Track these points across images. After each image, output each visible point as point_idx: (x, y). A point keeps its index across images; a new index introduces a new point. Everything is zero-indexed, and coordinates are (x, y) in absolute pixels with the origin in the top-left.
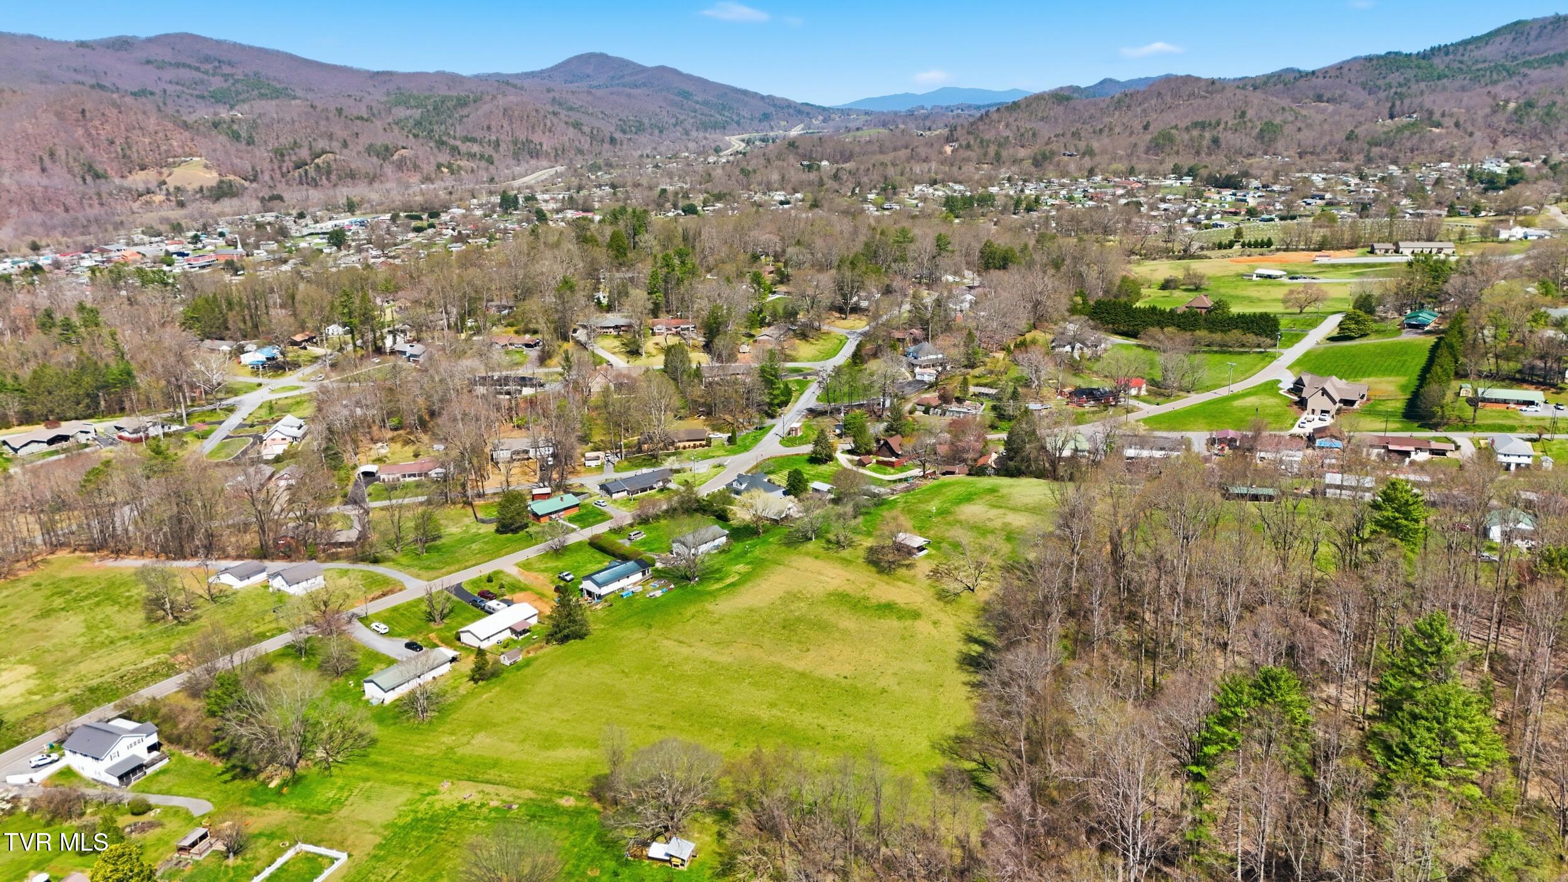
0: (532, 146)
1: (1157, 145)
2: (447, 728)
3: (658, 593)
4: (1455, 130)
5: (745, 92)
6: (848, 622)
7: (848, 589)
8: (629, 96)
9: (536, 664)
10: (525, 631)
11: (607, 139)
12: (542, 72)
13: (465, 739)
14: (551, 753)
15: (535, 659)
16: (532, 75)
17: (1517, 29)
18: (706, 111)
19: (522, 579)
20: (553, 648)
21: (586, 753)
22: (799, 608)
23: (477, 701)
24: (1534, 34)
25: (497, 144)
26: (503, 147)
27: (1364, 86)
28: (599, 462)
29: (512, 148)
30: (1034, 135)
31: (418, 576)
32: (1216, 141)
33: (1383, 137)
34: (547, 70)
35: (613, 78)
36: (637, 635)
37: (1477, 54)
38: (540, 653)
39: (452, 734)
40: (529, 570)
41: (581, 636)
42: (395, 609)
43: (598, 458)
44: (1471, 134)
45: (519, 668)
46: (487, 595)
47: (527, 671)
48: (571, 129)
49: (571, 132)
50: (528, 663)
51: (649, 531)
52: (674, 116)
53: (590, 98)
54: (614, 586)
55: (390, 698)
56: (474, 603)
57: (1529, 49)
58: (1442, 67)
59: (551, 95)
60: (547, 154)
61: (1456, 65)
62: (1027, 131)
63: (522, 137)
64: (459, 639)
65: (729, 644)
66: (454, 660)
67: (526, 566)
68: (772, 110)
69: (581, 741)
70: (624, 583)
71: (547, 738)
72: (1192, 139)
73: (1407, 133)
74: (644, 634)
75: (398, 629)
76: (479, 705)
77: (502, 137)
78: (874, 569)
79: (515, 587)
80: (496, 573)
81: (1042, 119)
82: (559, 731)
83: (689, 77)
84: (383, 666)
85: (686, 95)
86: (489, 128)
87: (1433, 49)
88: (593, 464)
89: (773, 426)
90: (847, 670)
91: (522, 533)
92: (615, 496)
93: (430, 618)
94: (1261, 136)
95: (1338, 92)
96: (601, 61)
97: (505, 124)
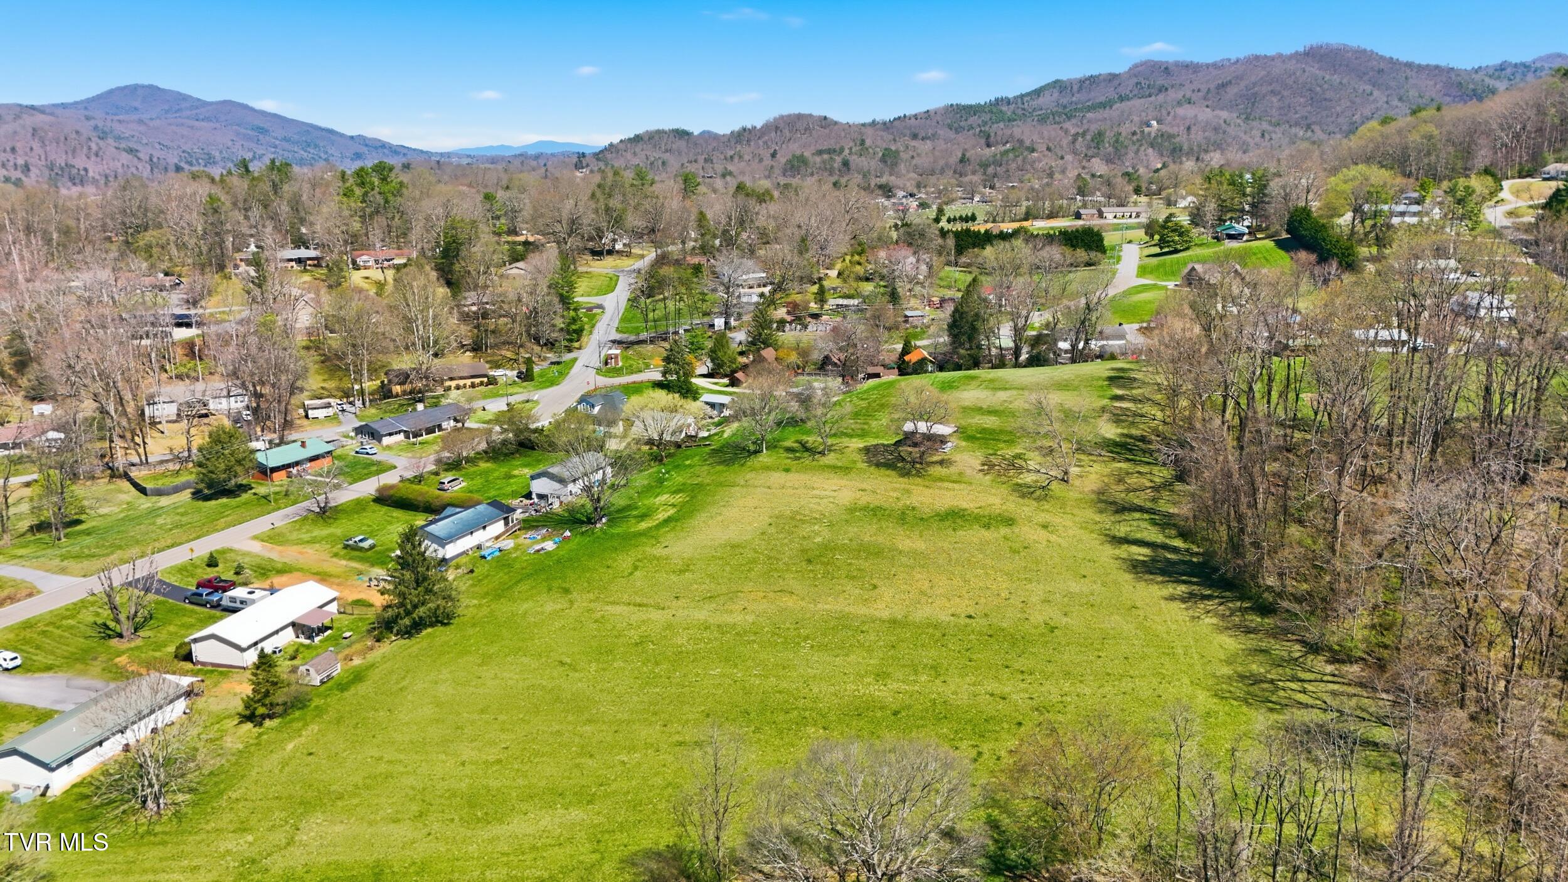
0: (74, 171)
1: (793, 166)
2: (226, 819)
3: (549, 545)
4: (1047, 153)
5: (331, 132)
6: (908, 541)
7: (875, 501)
8: (192, 127)
9: (374, 675)
10: (323, 629)
11: (172, 167)
12: (76, 103)
13: (280, 837)
14: (497, 830)
15: (372, 666)
16: (64, 106)
17: (1059, 86)
18: (286, 145)
19: (274, 556)
20: (392, 646)
21: (576, 814)
22: (818, 534)
23: (276, 757)
24: (1075, 88)
25: (27, 168)
26: (34, 171)
27: (950, 127)
28: (330, 412)
29: (47, 172)
30: (664, 163)
31: (63, 571)
32: (846, 164)
33: (991, 159)
34: (82, 102)
35: (167, 112)
36: (549, 607)
37: (1035, 103)
38: (372, 657)
39: (243, 828)
40: (281, 543)
41: (441, 619)
42: (28, 625)
43: (328, 406)
44: (1062, 158)
45: (343, 687)
46: (218, 586)
47: (362, 689)
48: (124, 154)
49: (125, 158)
50: (358, 677)
51: (469, 477)
52: (250, 150)
53: (142, 128)
54: (466, 543)
55: (61, 781)
56: (195, 599)
57: (1074, 99)
58: (1009, 113)
59: (92, 123)
60: (95, 182)
61: (1020, 112)
62: (656, 159)
63: (61, 161)
64: (188, 657)
65: (733, 595)
66: (189, 693)
67: (273, 537)
68: (365, 150)
69: (554, 796)
70: (480, 537)
71: (472, 802)
72: (824, 162)
73: (1011, 155)
74: (561, 603)
75: (41, 658)
76: (284, 764)
77: (32, 161)
78: (893, 473)
79: (265, 570)
80: (223, 552)
81: (666, 151)
82: (494, 784)
83: (263, 113)
84: (24, 726)
85: (263, 131)
86: (13, 150)
87: (997, 100)
88: (321, 414)
89: (575, 359)
90: (964, 607)
91: (245, 496)
92: (386, 441)
93: (107, 632)
94: (883, 160)
95: (930, 132)
96: (153, 91)
97: (36, 145)
